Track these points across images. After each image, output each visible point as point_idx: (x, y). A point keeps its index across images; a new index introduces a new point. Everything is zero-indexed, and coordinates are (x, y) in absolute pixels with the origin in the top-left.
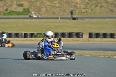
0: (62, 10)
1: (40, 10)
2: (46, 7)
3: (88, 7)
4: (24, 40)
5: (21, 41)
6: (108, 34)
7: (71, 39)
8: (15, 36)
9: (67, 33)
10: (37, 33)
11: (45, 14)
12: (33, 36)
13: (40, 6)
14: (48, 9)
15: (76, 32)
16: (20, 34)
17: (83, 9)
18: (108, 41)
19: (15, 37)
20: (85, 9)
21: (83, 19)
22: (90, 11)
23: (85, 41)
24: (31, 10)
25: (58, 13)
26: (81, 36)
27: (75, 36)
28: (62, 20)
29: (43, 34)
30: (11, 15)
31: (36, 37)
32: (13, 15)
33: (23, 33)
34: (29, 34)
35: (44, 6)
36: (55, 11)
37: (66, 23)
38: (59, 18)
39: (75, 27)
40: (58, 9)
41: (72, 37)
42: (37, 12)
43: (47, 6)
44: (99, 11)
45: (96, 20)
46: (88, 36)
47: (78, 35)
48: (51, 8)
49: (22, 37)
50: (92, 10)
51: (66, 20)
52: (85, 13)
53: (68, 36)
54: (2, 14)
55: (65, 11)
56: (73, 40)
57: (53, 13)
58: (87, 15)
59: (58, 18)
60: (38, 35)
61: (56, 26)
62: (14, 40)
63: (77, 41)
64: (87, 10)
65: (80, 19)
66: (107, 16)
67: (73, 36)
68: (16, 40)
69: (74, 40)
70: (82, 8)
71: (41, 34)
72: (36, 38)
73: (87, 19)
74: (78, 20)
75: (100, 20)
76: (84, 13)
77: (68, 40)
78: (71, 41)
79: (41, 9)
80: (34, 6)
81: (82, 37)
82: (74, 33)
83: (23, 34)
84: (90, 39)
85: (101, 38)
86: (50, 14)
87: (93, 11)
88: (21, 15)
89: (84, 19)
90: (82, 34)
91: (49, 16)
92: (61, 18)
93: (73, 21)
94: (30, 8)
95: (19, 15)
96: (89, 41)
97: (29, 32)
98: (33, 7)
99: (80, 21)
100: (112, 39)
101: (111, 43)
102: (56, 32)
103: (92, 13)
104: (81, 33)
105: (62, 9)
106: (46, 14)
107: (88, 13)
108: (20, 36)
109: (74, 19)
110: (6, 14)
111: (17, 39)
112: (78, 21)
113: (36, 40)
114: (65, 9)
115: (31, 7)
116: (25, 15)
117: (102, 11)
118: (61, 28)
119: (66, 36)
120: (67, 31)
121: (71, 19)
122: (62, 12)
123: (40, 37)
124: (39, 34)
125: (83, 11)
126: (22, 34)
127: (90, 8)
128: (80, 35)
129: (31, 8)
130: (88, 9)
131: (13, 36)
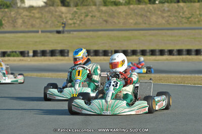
0: (43, 22)
1: (16, 22)
2: (23, 18)
3: (75, 18)
6: (101, 51)
7: (54, 58)
9: (48, 51)
10: (11, 50)
11: (21, 26)
12: (6, 55)
13: (15, 17)
14: (26, 20)
15: (59, 49)
17: (70, 19)
18: (100, 60)
20: (73, 19)
21: (70, 33)
22: (78, 22)
24: (3, 22)
25: (38, 25)
27: (59, 54)
28: (44, 34)
29: (17, 53)
31: (9, 56)
35: (20, 17)
36: (34, 23)
37: (48, 37)
38: (40, 32)
39: (59, 43)
40: (38, 21)
41: (54, 56)
42: (12, 25)
43: (25, 17)
44: (90, 22)
45: (86, 33)
47: (63, 53)
48: (29, 19)
50: (81, 20)
51: (49, 34)
52: (73, 25)
53: (50, 54)
55: (47, 23)
57: (32, 25)
58: (74, 27)
59: (37, 32)
60: (12, 54)
61: (36, 42)
63: (62, 60)
64: (75, 21)
65: (66, 33)
66: (100, 28)
67: (57, 54)
69: (57, 59)
70: (68, 18)
71: (15, 52)
72: (9, 58)
73: (75, 33)
75: (91, 33)
76: (71, 24)
77: (50, 60)
78: (53, 61)
79: (17, 20)
80: (8, 17)
81: (68, 56)
82: (57, 51)
85: (91, 56)
86: (29, 26)
87: (83, 22)
89: (71, 32)
90: (68, 52)
91: (27, 30)
92: (42, 32)
93: (58, 35)
94: (2, 20)
98: (6, 19)
99: (66, 35)
100: (106, 58)
101: (104, 62)
102: (35, 49)
103: (81, 24)
104: (66, 51)
105: (43, 20)
106: (23, 27)
107: (76, 25)
109: (59, 32)
112: (64, 35)
113: (9, 60)
114: (47, 20)
115: (4, 18)
117: (94, 22)
119: (48, 55)
120: (48, 48)
121: (55, 33)
122: (43, 24)
123: (14, 56)
124: (13, 52)
125: (70, 22)
127: (79, 18)
128: (65, 53)
129: (4, 20)
130: (76, 19)
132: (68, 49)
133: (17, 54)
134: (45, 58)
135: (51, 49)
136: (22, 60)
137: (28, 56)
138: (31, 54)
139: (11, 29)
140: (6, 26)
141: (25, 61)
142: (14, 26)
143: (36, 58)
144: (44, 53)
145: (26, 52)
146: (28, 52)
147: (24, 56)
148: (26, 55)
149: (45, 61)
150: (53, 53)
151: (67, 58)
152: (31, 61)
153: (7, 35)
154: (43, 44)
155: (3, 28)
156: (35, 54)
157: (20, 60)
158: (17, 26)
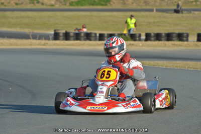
4: (98, 45)
5: (95, 45)
7: (170, 43)
8: (85, 37)
9: (163, 34)
11: (133, 3)
15: (177, 32)
16: (93, 35)
19: (85, 40)
21: (190, 12)
23: (190, 46)
25: (153, 3)
26: (185, 39)
27: (177, 38)
28: (160, 14)
29: (127, 35)
30: (82, 5)
32: (85, 5)
33: (98, 33)
34: (106, 35)
37: (165, 17)
38: (155, 10)
39: (177, 25)
41: (171, 40)
42: (121, 2)
46: (196, 38)
47: (181, 37)
49: (95, 40)
51: (165, 14)
52: (194, 3)
53: (166, 38)
54: (68, 4)
56: (172, 44)
57: (146, 2)
58: (196, 5)
59: (152, 10)
61: (150, 23)
62: (84, 43)
63: (180, 45)
65: (185, 12)
67: (174, 39)
68: (87, 44)
69: (174, 45)
71: (125, 35)
73: (197, 13)
74: (182, 13)
76: (192, 2)
77: (165, 45)
78: (169, 46)
81: (187, 40)
82: (174, 34)
83: (98, 35)
84: (198, 42)
86: (141, 4)
88: (97, 5)
89: (192, 12)
90: (188, 35)
92: (157, 10)
93: (176, 15)
95: (93, 5)
96: (197, 45)
97: (106, 32)
99: (185, 14)
102: (148, 32)
104: (185, 34)
106: (134, 4)
107: (198, 3)
108: (93, 38)
110: (74, 4)
111: (88, 42)
112: (183, 15)
116: (102, 5)
118: (157, 26)
119: (163, 39)
120: (163, 30)
126: (96, 34)
128: (184, 37)
131: (82, 39)
132: (188, 32)
133: (127, 38)
134: (160, 42)
135: (167, 32)
136: (133, 45)
137: (140, 40)
138: (143, 37)
139: (119, 7)
140: (114, 3)
141: (136, 45)
142: (125, 4)
143: (149, 43)
144: (158, 37)
145: (137, 35)
146: (140, 35)
147: (135, 40)
148: (137, 39)
149: (160, 46)
150: (169, 37)
151: (186, 43)
152: (143, 46)
153: (115, 13)
154: (158, 26)
155: (111, 5)
156: (148, 37)
157: (130, 44)
158: (127, 3)
